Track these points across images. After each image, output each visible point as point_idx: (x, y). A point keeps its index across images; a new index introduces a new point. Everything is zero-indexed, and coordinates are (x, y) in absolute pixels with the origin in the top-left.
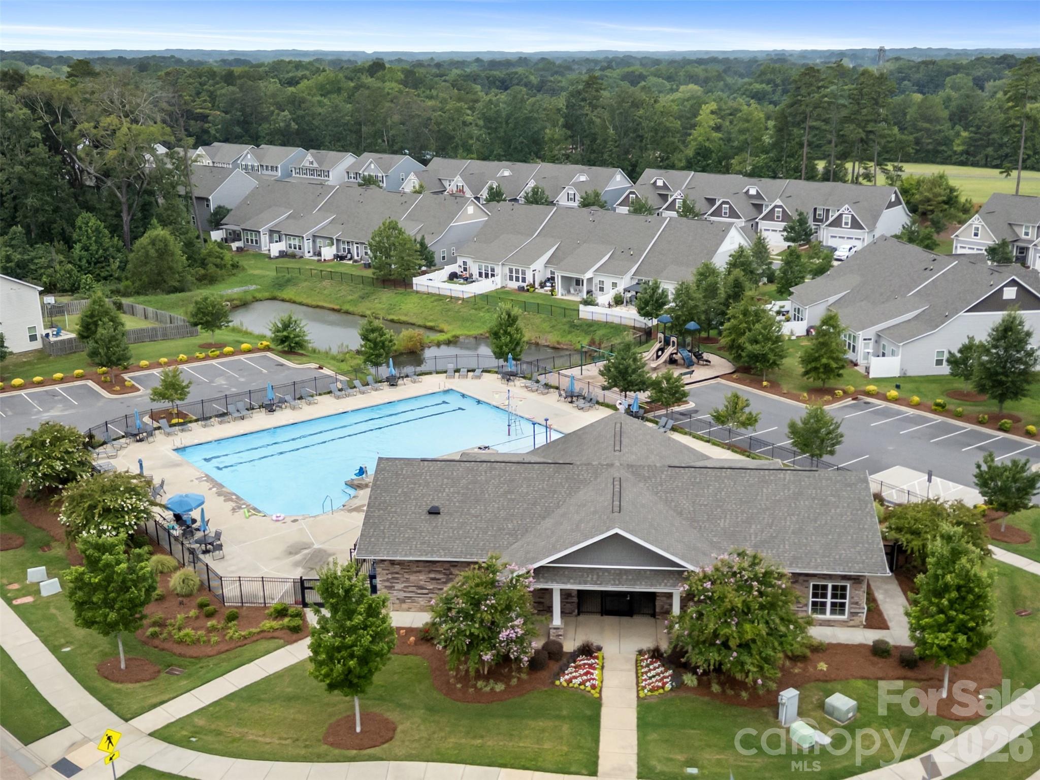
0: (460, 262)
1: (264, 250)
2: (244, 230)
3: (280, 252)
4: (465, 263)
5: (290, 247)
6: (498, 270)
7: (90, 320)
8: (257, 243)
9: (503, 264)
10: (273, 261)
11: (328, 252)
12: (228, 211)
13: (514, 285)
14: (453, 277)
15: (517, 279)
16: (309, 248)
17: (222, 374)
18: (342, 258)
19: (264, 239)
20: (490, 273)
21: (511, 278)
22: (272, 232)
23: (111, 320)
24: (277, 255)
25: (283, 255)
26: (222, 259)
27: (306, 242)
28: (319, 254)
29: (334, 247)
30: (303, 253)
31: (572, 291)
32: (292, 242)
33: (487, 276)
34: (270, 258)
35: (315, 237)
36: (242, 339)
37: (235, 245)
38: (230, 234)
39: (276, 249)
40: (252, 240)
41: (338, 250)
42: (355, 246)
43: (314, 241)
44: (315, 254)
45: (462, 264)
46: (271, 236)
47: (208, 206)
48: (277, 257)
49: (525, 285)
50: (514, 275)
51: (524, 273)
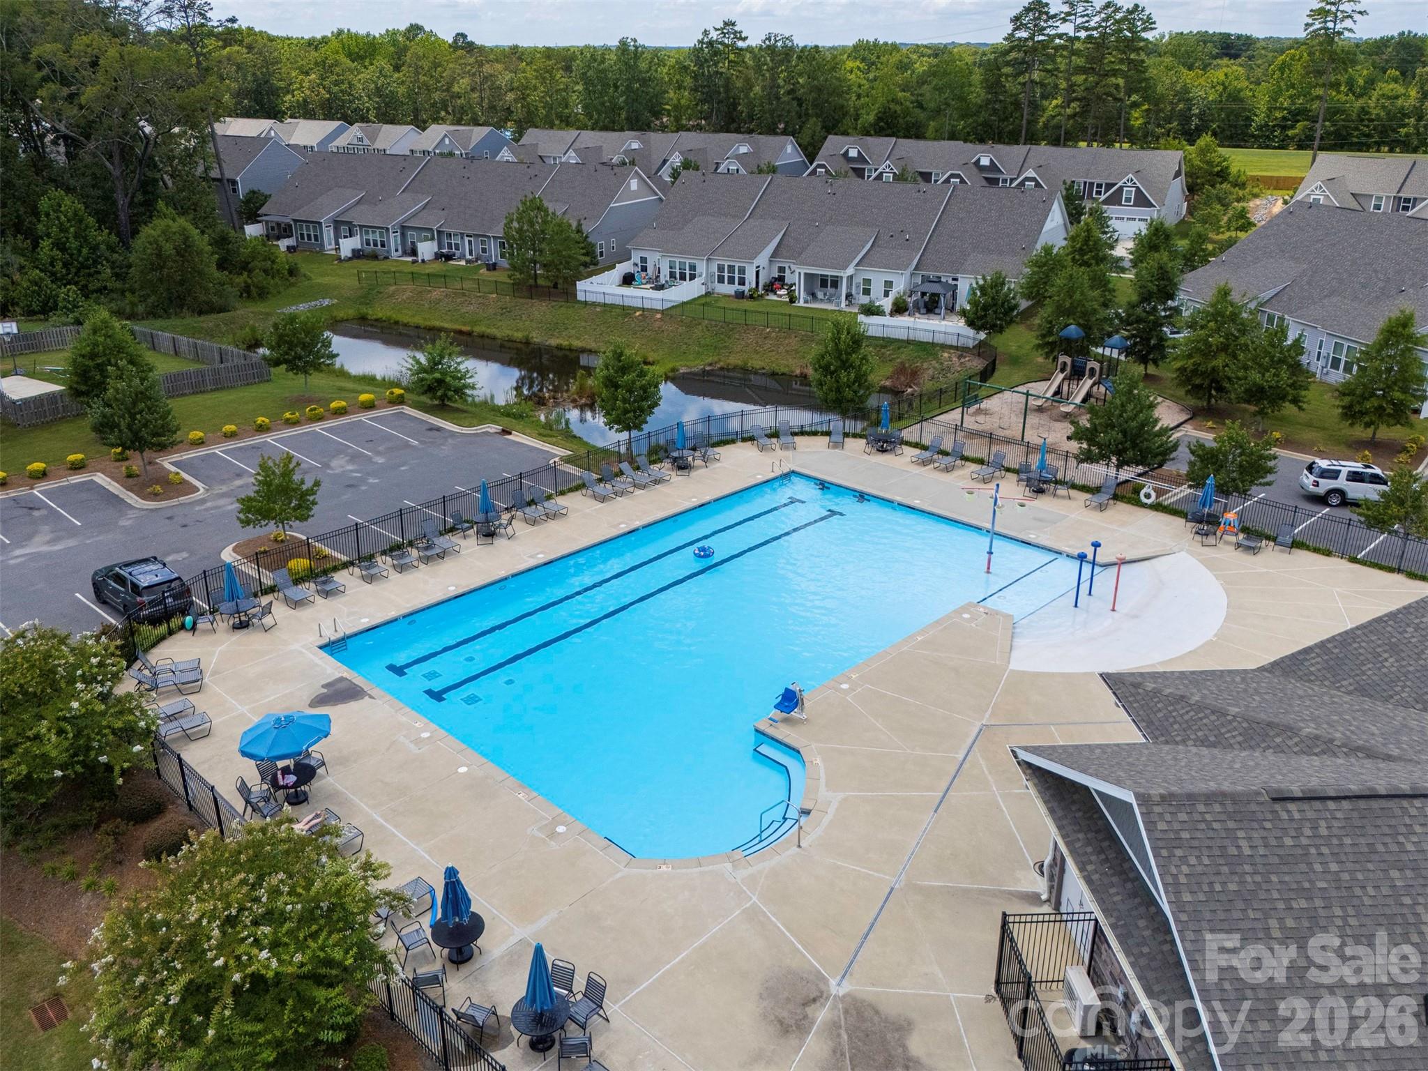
0: (636, 258)
1: (329, 247)
2: (295, 221)
3: (353, 251)
4: (644, 260)
5: (368, 244)
6: (701, 267)
7: (91, 363)
8: (316, 239)
9: (708, 260)
10: (346, 265)
11: (427, 249)
12: (267, 197)
13: (728, 289)
14: (628, 280)
15: (731, 281)
16: (396, 244)
17: (340, 451)
18: (449, 257)
19: (328, 234)
20: (688, 272)
21: (721, 280)
22: (337, 224)
23: (131, 362)
24: (350, 255)
25: (357, 255)
26: (273, 262)
27: (392, 235)
28: (414, 252)
29: (435, 243)
30: (389, 252)
31: (820, 295)
32: (371, 237)
33: (683, 277)
34: (339, 259)
35: (404, 229)
36: (359, 388)
37: (283, 244)
38: (273, 229)
39: (348, 246)
40: (309, 236)
41: (440, 246)
42: (467, 239)
43: (403, 235)
44: (405, 253)
45: (638, 261)
46: (337, 230)
47: (234, 191)
48: (350, 259)
49: (746, 288)
50: (726, 274)
51: (742, 271)
